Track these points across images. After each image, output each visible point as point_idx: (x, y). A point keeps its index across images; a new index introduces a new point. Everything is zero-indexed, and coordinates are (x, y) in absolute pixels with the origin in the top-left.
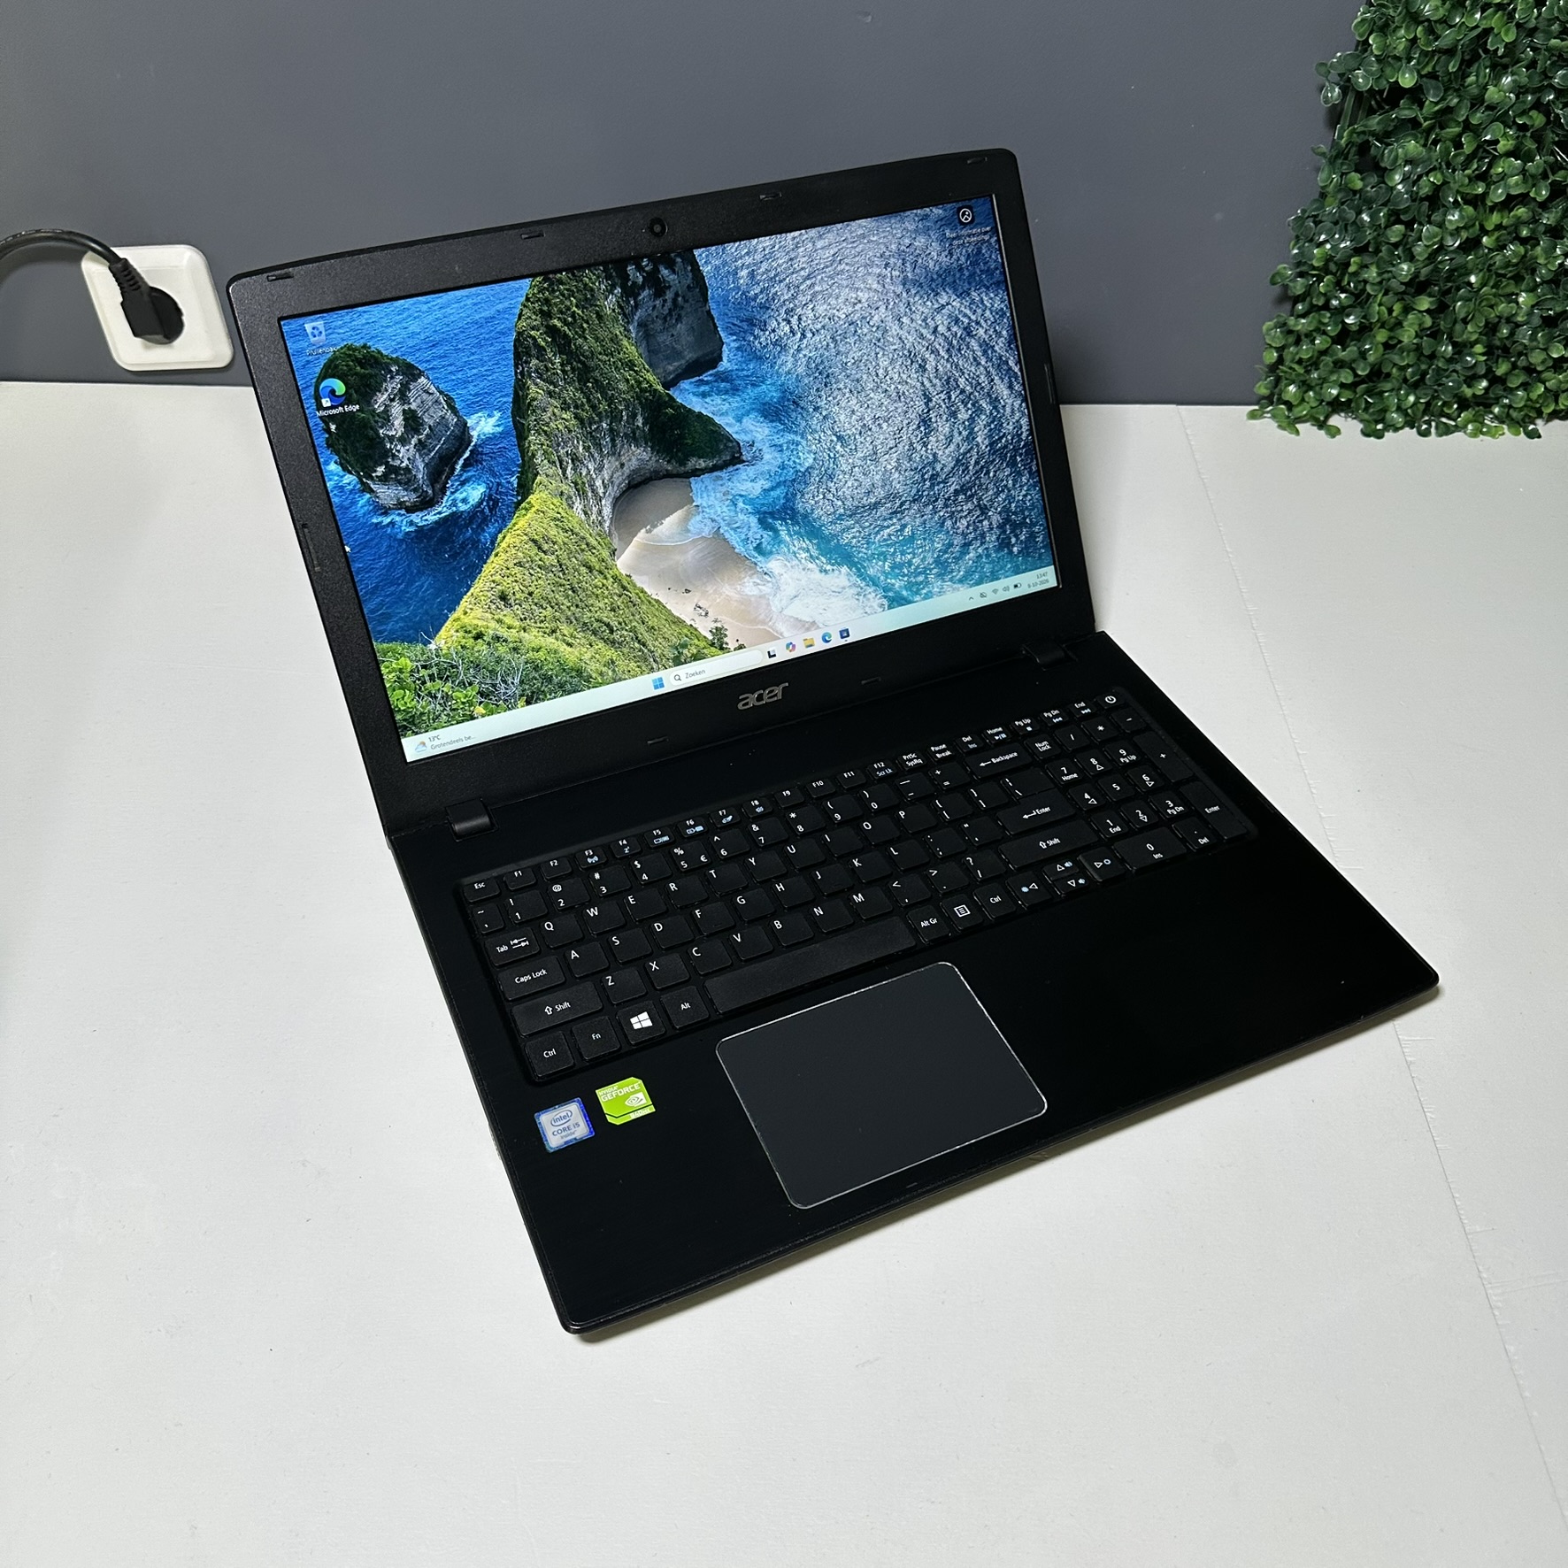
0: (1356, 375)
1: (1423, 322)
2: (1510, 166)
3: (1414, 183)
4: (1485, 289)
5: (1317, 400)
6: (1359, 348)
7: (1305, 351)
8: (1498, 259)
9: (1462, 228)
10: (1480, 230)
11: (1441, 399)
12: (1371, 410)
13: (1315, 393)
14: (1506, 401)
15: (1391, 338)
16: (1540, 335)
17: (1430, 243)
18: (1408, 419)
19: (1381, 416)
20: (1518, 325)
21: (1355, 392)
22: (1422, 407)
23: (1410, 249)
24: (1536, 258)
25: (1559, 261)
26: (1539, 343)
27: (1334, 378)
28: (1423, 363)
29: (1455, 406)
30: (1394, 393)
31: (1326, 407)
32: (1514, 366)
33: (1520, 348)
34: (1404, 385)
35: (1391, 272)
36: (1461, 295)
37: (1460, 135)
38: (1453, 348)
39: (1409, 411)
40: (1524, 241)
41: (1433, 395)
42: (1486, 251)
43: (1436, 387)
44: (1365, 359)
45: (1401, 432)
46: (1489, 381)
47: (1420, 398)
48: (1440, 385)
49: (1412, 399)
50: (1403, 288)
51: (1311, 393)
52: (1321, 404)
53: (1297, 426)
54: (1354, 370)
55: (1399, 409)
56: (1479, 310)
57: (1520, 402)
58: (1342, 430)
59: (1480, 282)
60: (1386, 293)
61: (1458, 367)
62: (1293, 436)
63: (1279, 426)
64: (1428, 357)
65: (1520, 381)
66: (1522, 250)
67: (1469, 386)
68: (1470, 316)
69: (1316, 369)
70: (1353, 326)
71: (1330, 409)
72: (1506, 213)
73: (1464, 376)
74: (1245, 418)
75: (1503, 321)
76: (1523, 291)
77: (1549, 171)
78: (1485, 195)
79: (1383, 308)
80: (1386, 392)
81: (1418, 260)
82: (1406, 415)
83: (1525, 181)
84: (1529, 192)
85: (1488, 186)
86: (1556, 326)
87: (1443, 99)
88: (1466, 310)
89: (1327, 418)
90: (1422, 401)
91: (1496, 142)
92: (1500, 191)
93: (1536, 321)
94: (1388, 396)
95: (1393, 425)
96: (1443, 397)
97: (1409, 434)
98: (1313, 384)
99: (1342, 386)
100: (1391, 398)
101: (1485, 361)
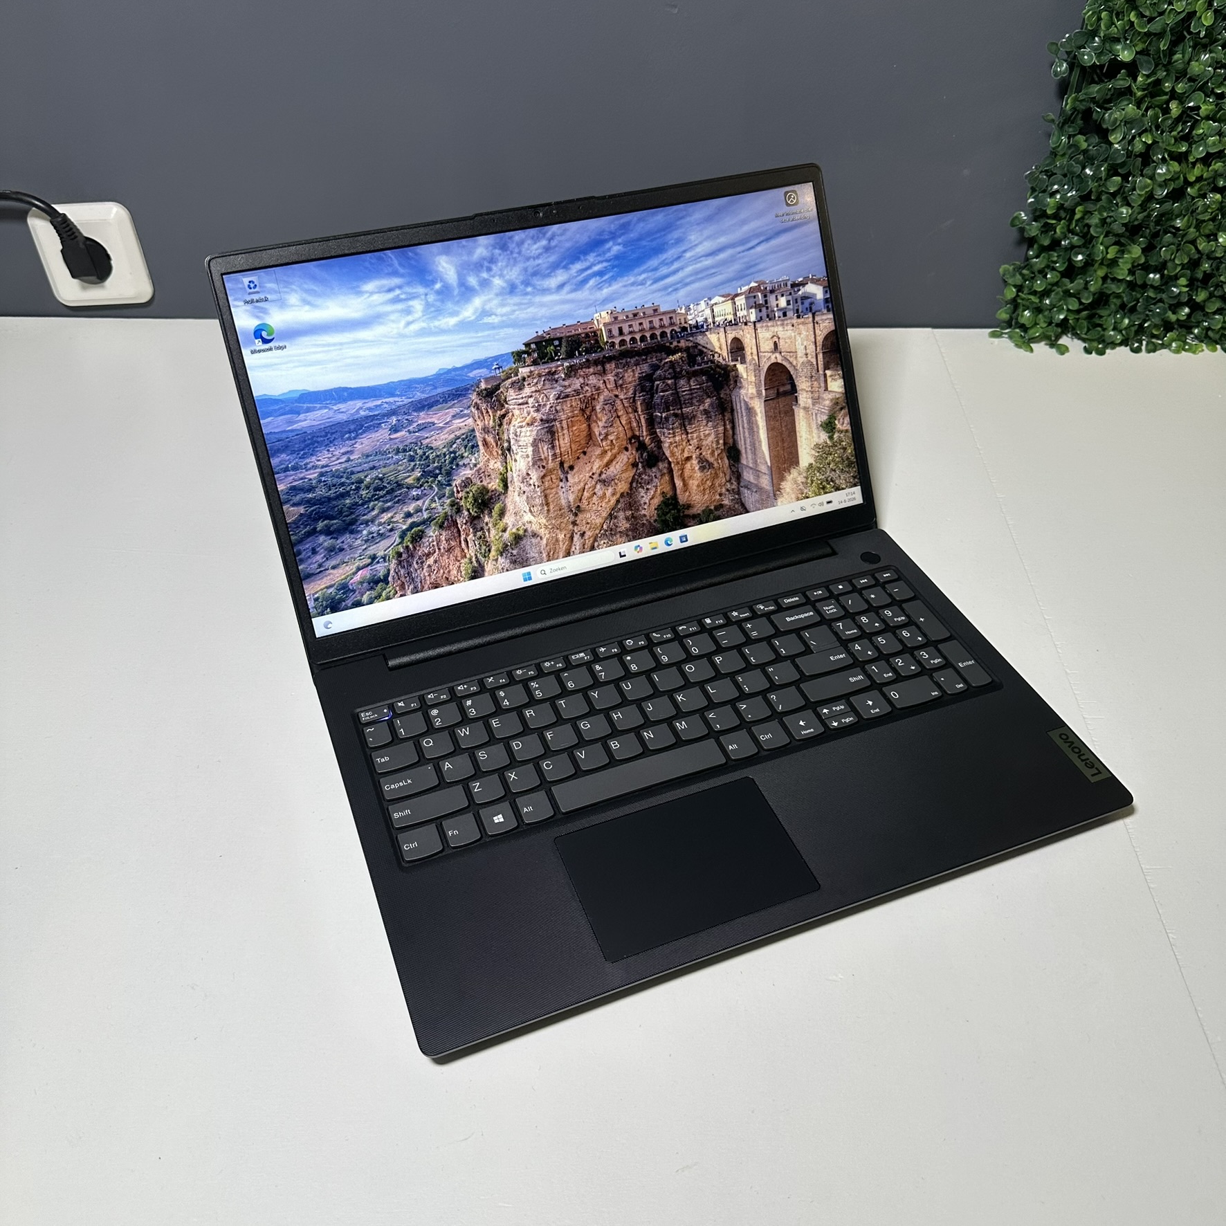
0: (1081, 303)
2: (1209, 128)
3: (1130, 142)
5: (1048, 323)
6: (1083, 281)
8: (1200, 205)
9: (1170, 180)
10: (1184, 182)
14: (1205, 324)
15: (1109, 273)
17: (1143, 193)
18: (1123, 338)
22: (1135, 329)
23: (1126, 197)
27: (1062, 305)
29: (1162, 329)
30: (1112, 316)
31: (1056, 329)
33: (1217, 281)
34: (1120, 311)
35: (1110, 217)
37: (1167, 102)
39: (1125, 332)
40: (1221, 191)
42: (1190, 199)
44: (1088, 290)
45: (1118, 349)
46: (1190, 308)
47: (1133, 321)
49: (1126, 321)
50: (1122, 230)
51: (1042, 317)
52: (1051, 326)
53: (1032, 345)
54: (1079, 300)
57: (1216, 325)
58: (1069, 349)
60: (1106, 236)
61: (1165, 296)
62: (1028, 353)
63: (1017, 345)
64: (1141, 287)
67: (1174, 313)
69: (1048, 298)
70: (1080, 263)
71: (1059, 331)
72: (1206, 167)
73: (1170, 304)
74: (987, 337)
78: (1187, 154)
81: (1134, 206)
82: (1122, 335)
83: (1221, 140)
85: (1190, 146)
87: (1153, 73)
89: (1057, 338)
91: (1199, 108)
92: (1201, 149)
95: (1112, 344)
97: (1125, 350)
99: (1069, 311)
101: (1187, 291)
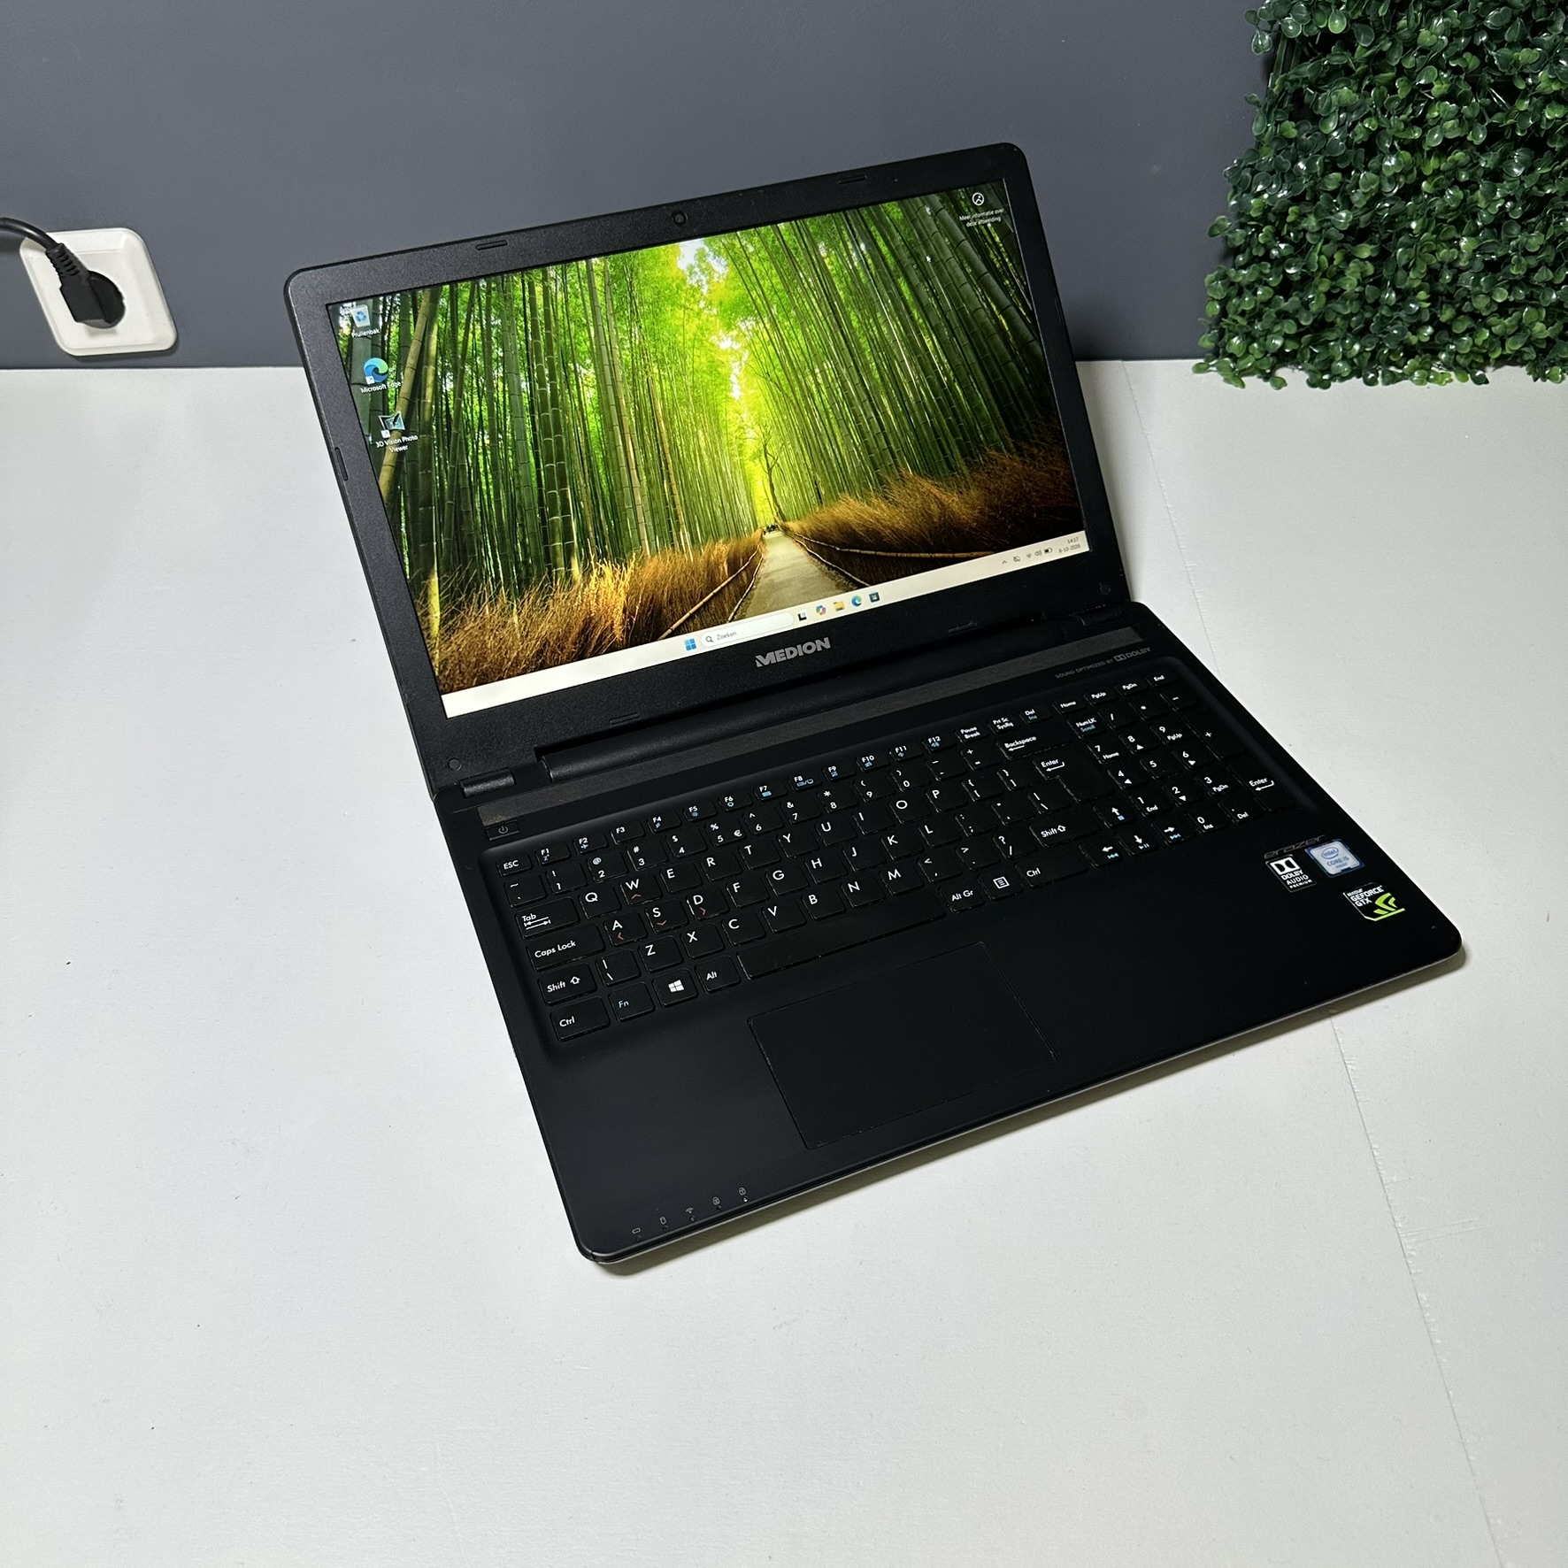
0: (1299, 326)
1: (1366, 271)
2: (1444, 112)
3: (1350, 129)
4: (1425, 235)
5: (1261, 352)
6: (1301, 299)
7: (1247, 303)
8: (1438, 205)
9: (1401, 173)
10: (1418, 175)
11: (1385, 347)
12: (1317, 360)
13: (1259, 345)
14: (1452, 347)
15: (1333, 287)
16: (1483, 279)
17: (1368, 190)
18: (1355, 368)
19: (1327, 366)
20: (1461, 271)
21: (1300, 343)
22: (1368, 356)
23: (1349, 196)
24: (1477, 202)
25: (1499, 205)
26: (1482, 288)
27: (1277, 328)
28: (1367, 311)
29: (1402, 354)
30: (1339, 341)
31: (1271, 359)
32: (1459, 312)
33: (1465, 294)
34: (1349, 334)
35: (1329, 220)
36: (1401, 243)
37: (1394, 80)
38: (1396, 296)
39: (1355, 360)
40: (1463, 186)
41: (1378, 343)
42: (1426, 196)
43: (1380, 336)
44: (1308, 309)
45: (1347, 381)
46: (1434, 328)
47: (1366, 347)
48: (1384, 333)
49: (1357, 347)
50: (1343, 236)
51: (1255, 345)
52: (1265, 356)
53: (1243, 378)
54: (1297, 321)
55: (1344, 358)
56: (1420, 256)
57: (1464, 349)
58: (1287, 382)
59: (1420, 227)
60: (1327, 241)
61: (1402, 314)
62: (1239, 389)
63: (1226, 380)
64: (1372, 305)
65: (1465, 328)
66: (1461, 194)
67: (1414, 333)
68: (1411, 263)
69: (1260, 320)
70: (1294, 276)
71: (1275, 361)
72: (1443, 160)
73: (1409, 323)
74: (1191, 372)
75: (1445, 267)
76: (1464, 236)
77: (1485, 112)
78: (1422, 139)
79: (1323, 257)
80: (1332, 341)
81: (1356, 208)
82: (1352, 364)
83: (1461, 124)
84: (1466, 136)
85: (1425, 131)
86: (1499, 270)
87: (1374, 44)
88: (1406, 256)
89: (1274, 368)
90: (1368, 349)
91: (1429, 86)
92: (1436, 136)
93: (1479, 266)
94: (1333, 346)
95: (1339, 375)
96: (1387, 345)
97: (1356, 382)
98: (1257, 336)
99: (1286, 337)
100: (1336, 348)
101: (1429, 307)
